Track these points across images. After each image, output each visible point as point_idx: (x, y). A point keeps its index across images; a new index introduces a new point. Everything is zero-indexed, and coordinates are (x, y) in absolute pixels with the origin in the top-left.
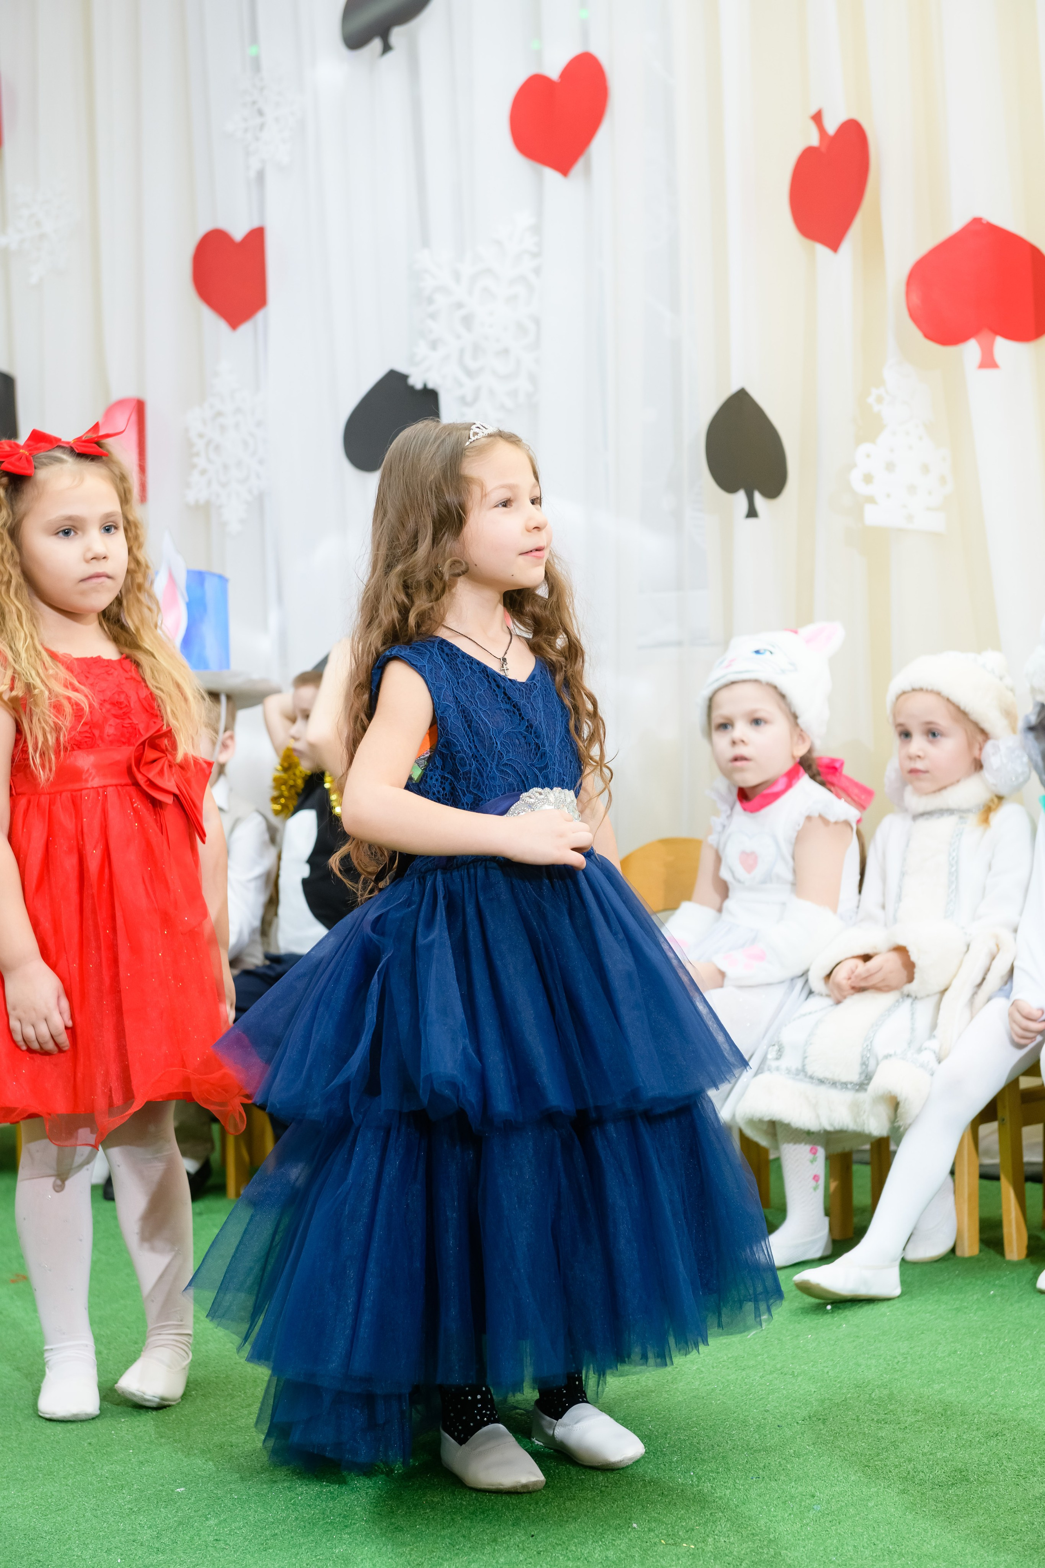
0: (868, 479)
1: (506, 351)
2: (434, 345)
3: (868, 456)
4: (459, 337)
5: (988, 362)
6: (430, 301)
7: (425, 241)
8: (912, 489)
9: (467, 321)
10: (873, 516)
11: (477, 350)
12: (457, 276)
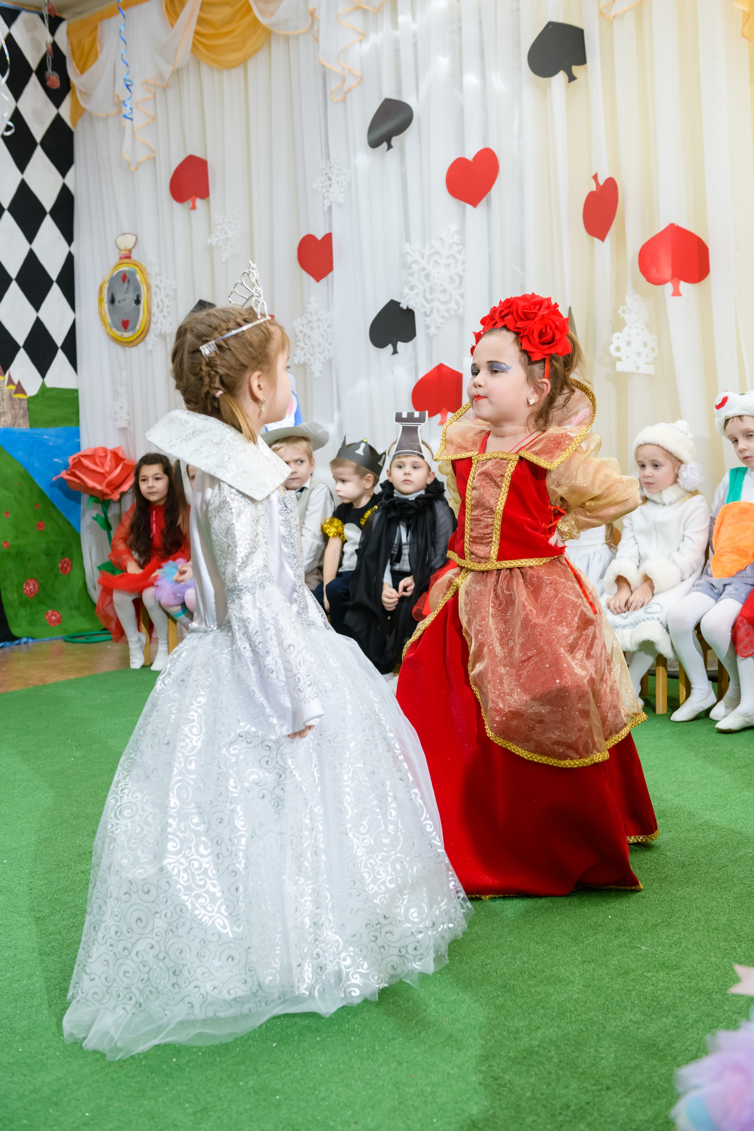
0: (618, 349)
1: (445, 291)
2: (412, 288)
3: (618, 338)
4: (423, 284)
5: (676, 293)
6: (410, 267)
7: (408, 240)
8: (639, 354)
9: (427, 276)
10: (620, 367)
11: (432, 290)
12: (422, 256)
